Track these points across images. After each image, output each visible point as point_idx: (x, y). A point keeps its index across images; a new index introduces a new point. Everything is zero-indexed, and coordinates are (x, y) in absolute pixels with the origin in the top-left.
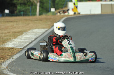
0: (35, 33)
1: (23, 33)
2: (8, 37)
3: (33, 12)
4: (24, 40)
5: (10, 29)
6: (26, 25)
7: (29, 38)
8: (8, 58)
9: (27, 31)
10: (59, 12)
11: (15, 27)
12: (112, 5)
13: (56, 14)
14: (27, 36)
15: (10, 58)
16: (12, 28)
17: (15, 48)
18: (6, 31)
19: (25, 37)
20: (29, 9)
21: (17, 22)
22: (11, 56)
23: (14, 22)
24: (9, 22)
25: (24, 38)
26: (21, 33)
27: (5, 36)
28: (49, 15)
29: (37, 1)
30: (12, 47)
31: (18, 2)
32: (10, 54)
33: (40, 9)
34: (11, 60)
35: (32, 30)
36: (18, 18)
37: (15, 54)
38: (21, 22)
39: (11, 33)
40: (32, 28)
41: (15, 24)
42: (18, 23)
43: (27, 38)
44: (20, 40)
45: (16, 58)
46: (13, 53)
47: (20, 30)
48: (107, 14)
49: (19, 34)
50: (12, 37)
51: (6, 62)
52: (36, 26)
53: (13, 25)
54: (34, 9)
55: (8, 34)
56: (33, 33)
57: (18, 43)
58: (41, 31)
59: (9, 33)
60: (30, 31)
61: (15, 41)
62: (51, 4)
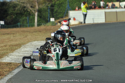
0: (34, 45)
1: (21, 46)
2: (5, 51)
3: (31, 22)
4: (22, 53)
5: (6, 42)
6: (24, 37)
7: (28, 51)
8: (6, 75)
9: (26, 44)
10: (60, 22)
11: (12, 40)
12: (117, 12)
13: (56, 24)
14: (26, 49)
15: (8, 74)
16: (9, 41)
17: (13, 63)
18: (2, 45)
19: (24, 50)
20: (26, 20)
21: (13, 34)
22: (10, 72)
23: (11, 34)
24: (5, 34)
25: (23, 52)
26: (19, 46)
27: (1, 50)
28: (48, 26)
29: (35, 10)
30: (10, 62)
31: (14, 12)
32: (8, 70)
33: (39, 20)
34: (10, 76)
35: (31, 42)
36: (15, 29)
37: (13, 69)
38: (18, 34)
39: (8, 46)
40: (31, 40)
41: (12, 37)
42: (15, 35)
43: (26, 51)
44: (18, 54)
45: (15, 73)
46: (11, 69)
47: (17, 43)
48: (111, 22)
49: (16, 47)
50: (9, 51)
51: (4, 79)
52: (35, 38)
53: (10, 38)
54: (31, 20)
55: (4, 48)
56: (32, 45)
57: (16, 57)
58: (41, 43)
59: (6, 46)
60: (29, 44)
61: (13, 55)
62: (50, 13)
